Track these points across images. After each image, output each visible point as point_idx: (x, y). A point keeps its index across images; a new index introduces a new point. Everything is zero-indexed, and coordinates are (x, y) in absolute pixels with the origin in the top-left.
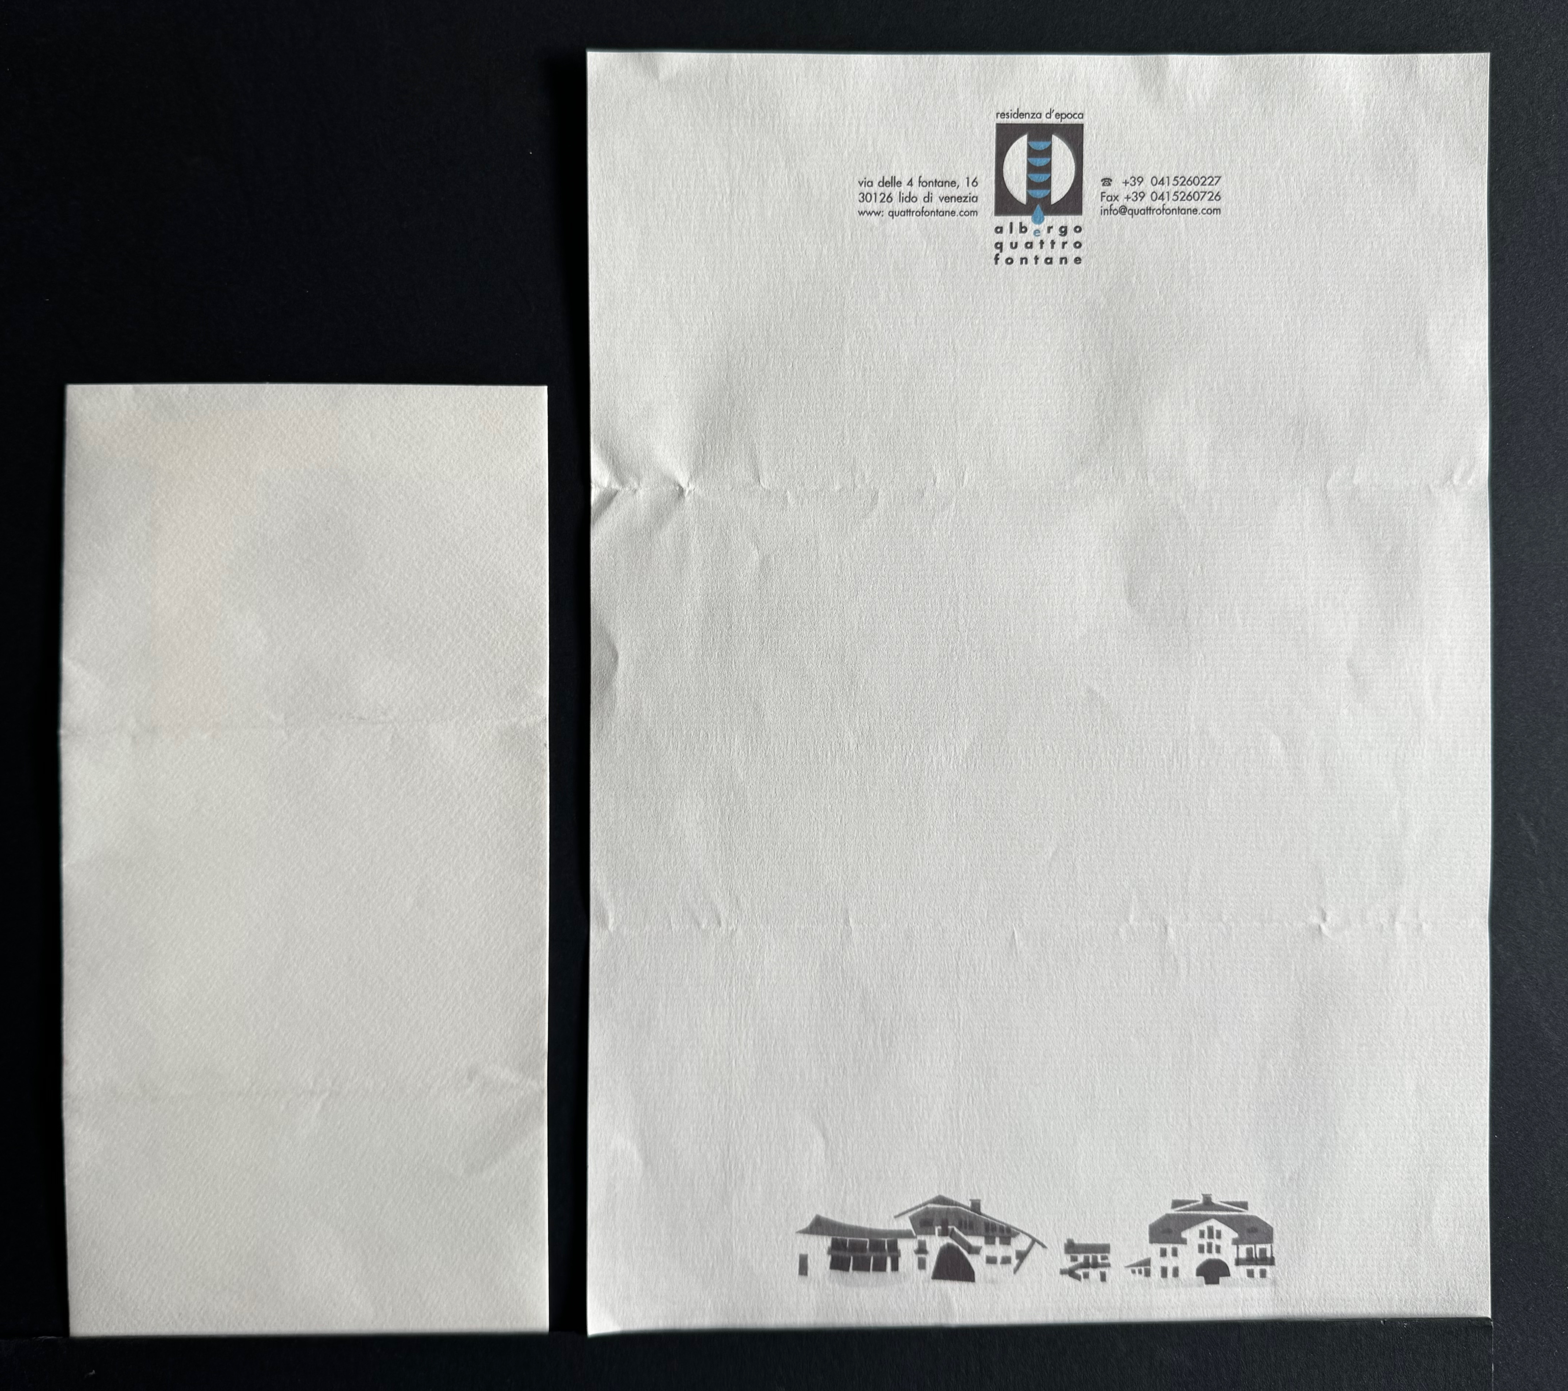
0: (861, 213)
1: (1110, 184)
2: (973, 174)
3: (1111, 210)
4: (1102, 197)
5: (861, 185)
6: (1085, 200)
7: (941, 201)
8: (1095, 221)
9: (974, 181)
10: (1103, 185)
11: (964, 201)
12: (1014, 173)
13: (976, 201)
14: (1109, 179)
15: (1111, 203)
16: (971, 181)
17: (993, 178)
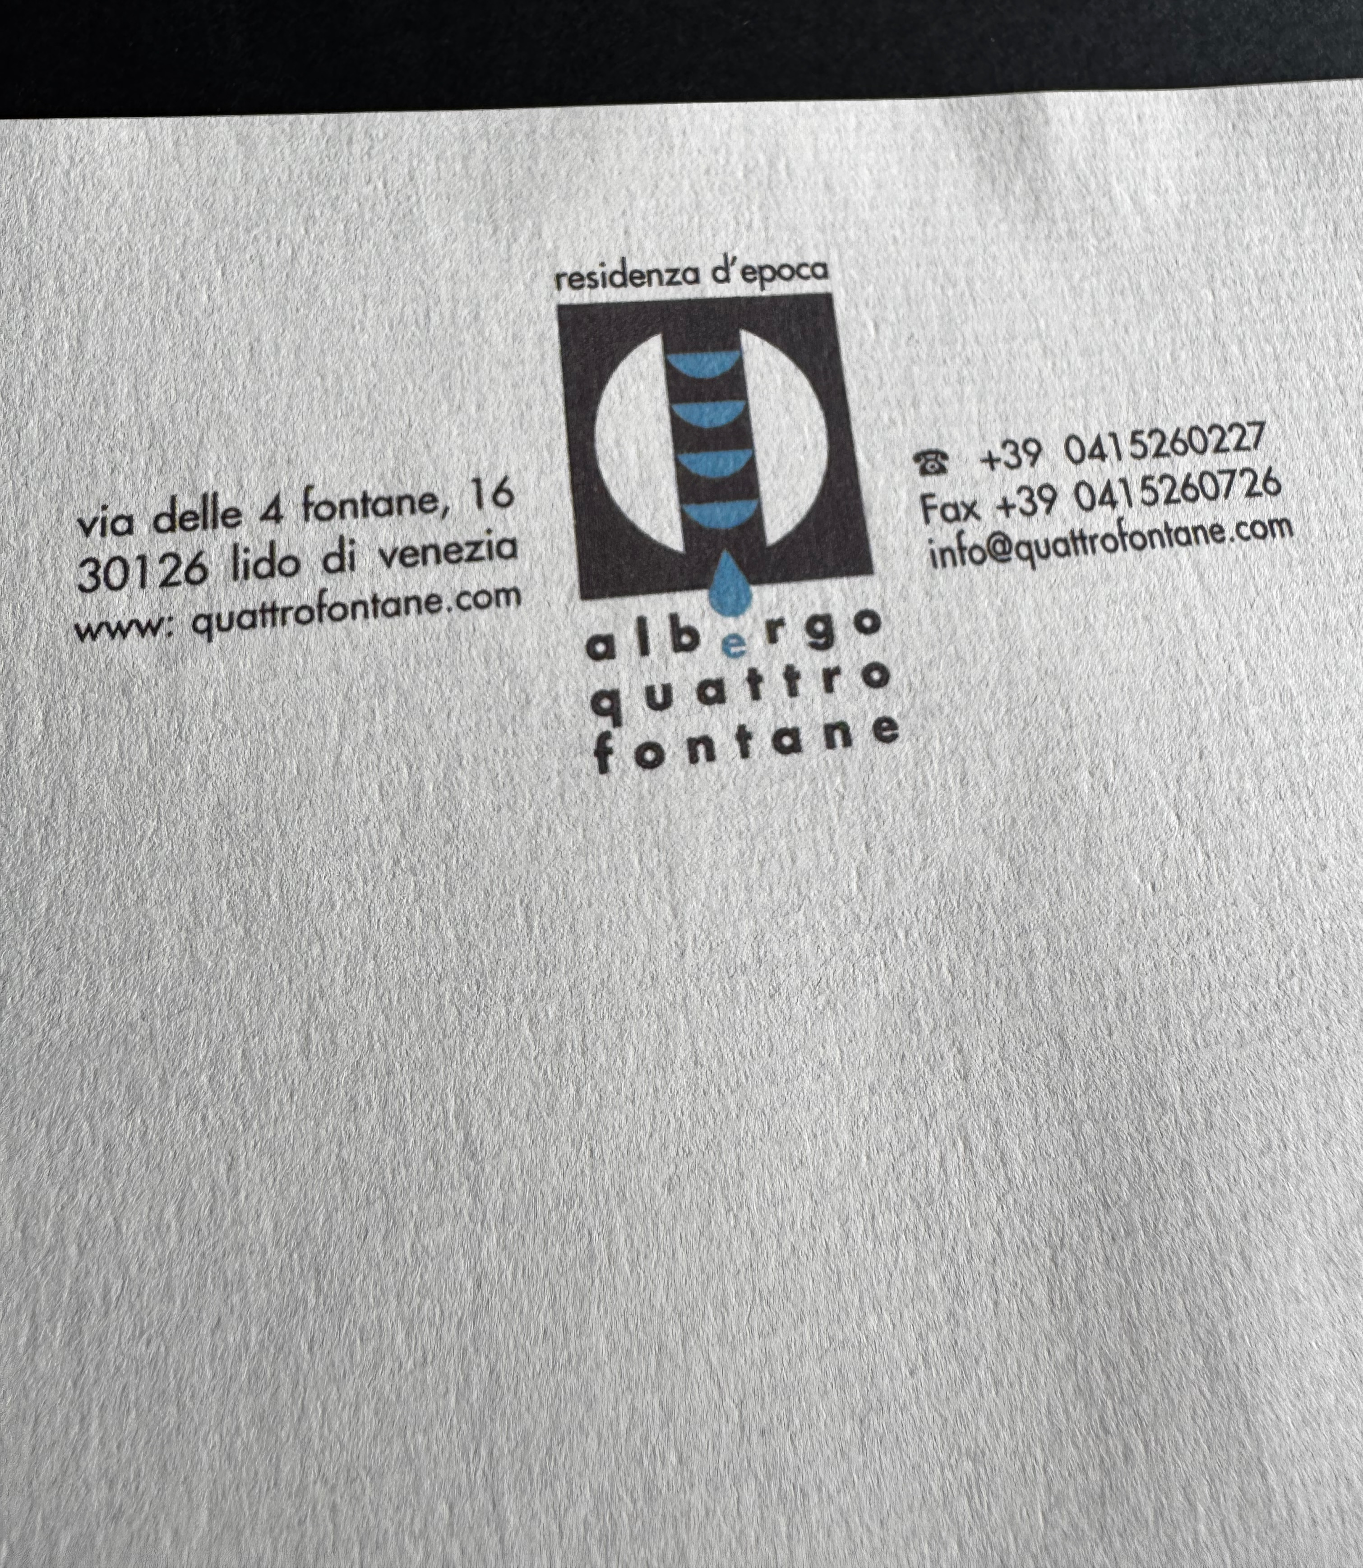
0: (86, 633)
1: (942, 470)
2: (493, 466)
3: (961, 548)
4: (926, 509)
5: (87, 531)
6: (875, 523)
7: (388, 563)
8: (916, 590)
9: (500, 489)
10: (924, 472)
11: (471, 559)
12: (632, 452)
13: (514, 555)
14: (937, 452)
15: (957, 526)
16: (488, 488)
17: (563, 475)
